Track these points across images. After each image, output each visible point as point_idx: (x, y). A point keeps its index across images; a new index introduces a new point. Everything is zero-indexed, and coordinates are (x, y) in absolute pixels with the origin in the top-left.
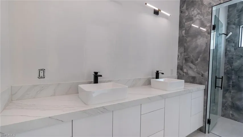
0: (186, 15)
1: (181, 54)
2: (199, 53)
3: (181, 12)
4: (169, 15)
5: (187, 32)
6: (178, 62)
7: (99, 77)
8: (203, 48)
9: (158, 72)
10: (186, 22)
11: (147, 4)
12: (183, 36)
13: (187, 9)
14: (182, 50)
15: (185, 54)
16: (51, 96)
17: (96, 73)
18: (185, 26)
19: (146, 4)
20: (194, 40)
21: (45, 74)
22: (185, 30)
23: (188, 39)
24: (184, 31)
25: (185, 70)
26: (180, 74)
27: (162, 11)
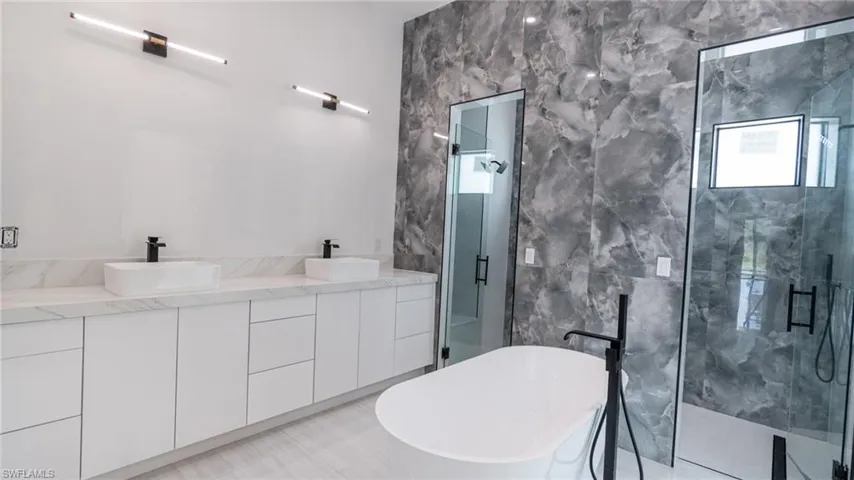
0: (411, 113)
1: (401, 202)
2: (430, 203)
3: (403, 104)
4: (365, 111)
5: (412, 154)
6: (396, 223)
7: (160, 248)
8: (437, 192)
9: (328, 242)
10: (411, 129)
11: (299, 88)
12: (405, 162)
13: (413, 100)
14: (404, 193)
15: (408, 203)
16: (33, 287)
17: (153, 240)
18: (410, 139)
19: (294, 87)
20: (423, 173)
21: (19, 239)
22: (410, 147)
23: (414, 170)
24: (407, 150)
25: (407, 242)
26: (398, 250)
27: (342, 103)
